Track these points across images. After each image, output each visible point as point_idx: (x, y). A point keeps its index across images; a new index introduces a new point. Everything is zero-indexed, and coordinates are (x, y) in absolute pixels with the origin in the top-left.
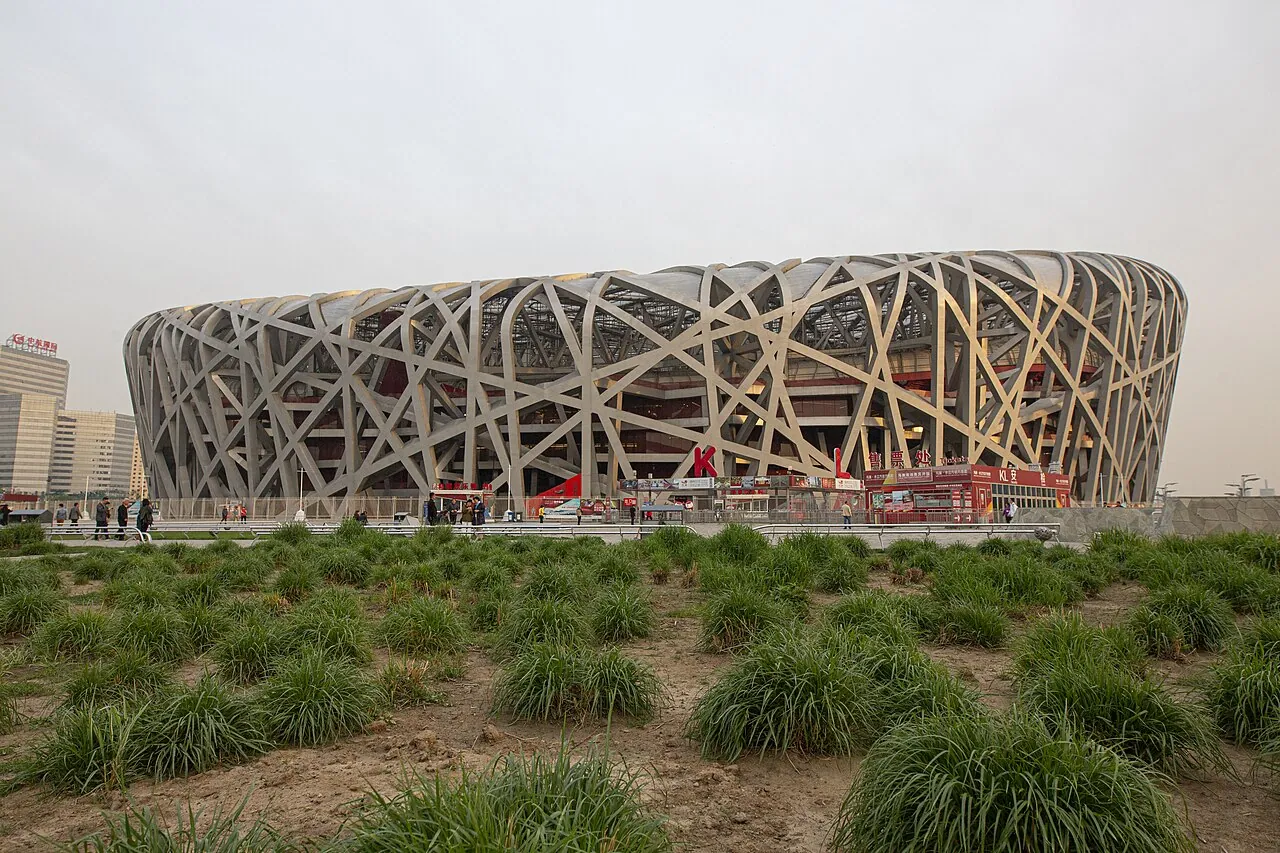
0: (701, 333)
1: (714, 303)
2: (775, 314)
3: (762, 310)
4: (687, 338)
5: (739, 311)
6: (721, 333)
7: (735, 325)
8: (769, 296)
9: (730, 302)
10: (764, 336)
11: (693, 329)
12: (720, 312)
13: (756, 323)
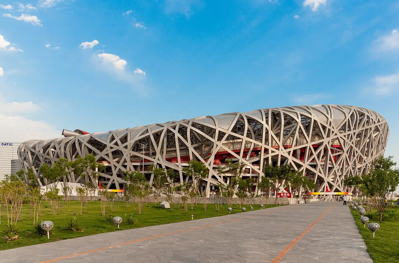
0: (107, 150)
1: (110, 142)
2: (125, 144)
3: (123, 143)
4: (105, 152)
5: (116, 144)
6: (113, 150)
7: (116, 148)
8: (124, 139)
9: (114, 142)
10: (123, 150)
11: (105, 150)
12: (112, 144)
13: (121, 147)
